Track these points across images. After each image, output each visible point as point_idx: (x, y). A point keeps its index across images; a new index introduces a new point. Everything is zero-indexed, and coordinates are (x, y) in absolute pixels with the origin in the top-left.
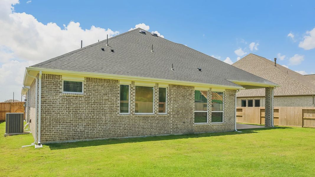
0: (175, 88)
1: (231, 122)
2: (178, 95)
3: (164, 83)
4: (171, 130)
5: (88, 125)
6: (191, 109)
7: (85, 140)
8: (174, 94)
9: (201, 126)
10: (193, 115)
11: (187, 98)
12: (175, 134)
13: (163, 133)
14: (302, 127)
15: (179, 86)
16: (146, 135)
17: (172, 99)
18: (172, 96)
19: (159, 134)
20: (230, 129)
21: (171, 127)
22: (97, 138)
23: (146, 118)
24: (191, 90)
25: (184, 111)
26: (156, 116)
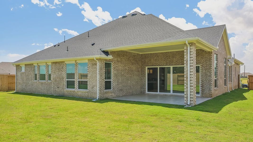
1: (94, 91)
2: (56, 69)
4: (53, 92)
6: (63, 78)
9: (69, 91)
10: (64, 82)
11: (61, 70)
12: (55, 95)
13: (49, 93)
20: (93, 97)
21: (53, 90)
22: (28, 92)
23: (42, 83)
24: (63, 65)
25: (59, 80)
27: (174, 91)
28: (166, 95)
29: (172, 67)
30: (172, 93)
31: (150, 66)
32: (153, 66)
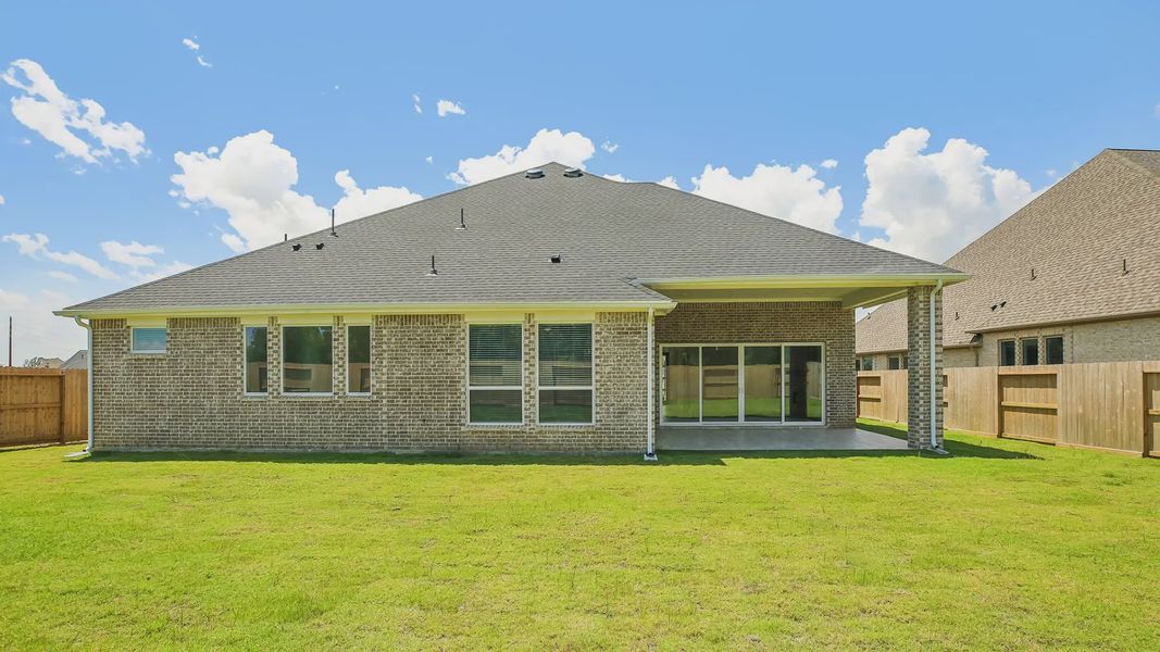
0: (394, 324)
1: (631, 425)
2: (406, 343)
3: (361, 313)
4: (385, 440)
5: (175, 418)
6: (452, 382)
7: (170, 449)
8: (393, 340)
10: (464, 397)
12: (397, 452)
14: (1146, 455)
15: (407, 318)
16: (310, 448)
17: (385, 355)
18: (384, 347)
19: (347, 448)
20: (624, 448)
21: (384, 432)
22: (195, 446)
24: (452, 327)
25: (427, 387)
26: (338, 401)
27: (748, 417)
28: (728, 428)
29: (741, 347)
30: (741, 421)
31: (677, 342)
32: (686, 342)
